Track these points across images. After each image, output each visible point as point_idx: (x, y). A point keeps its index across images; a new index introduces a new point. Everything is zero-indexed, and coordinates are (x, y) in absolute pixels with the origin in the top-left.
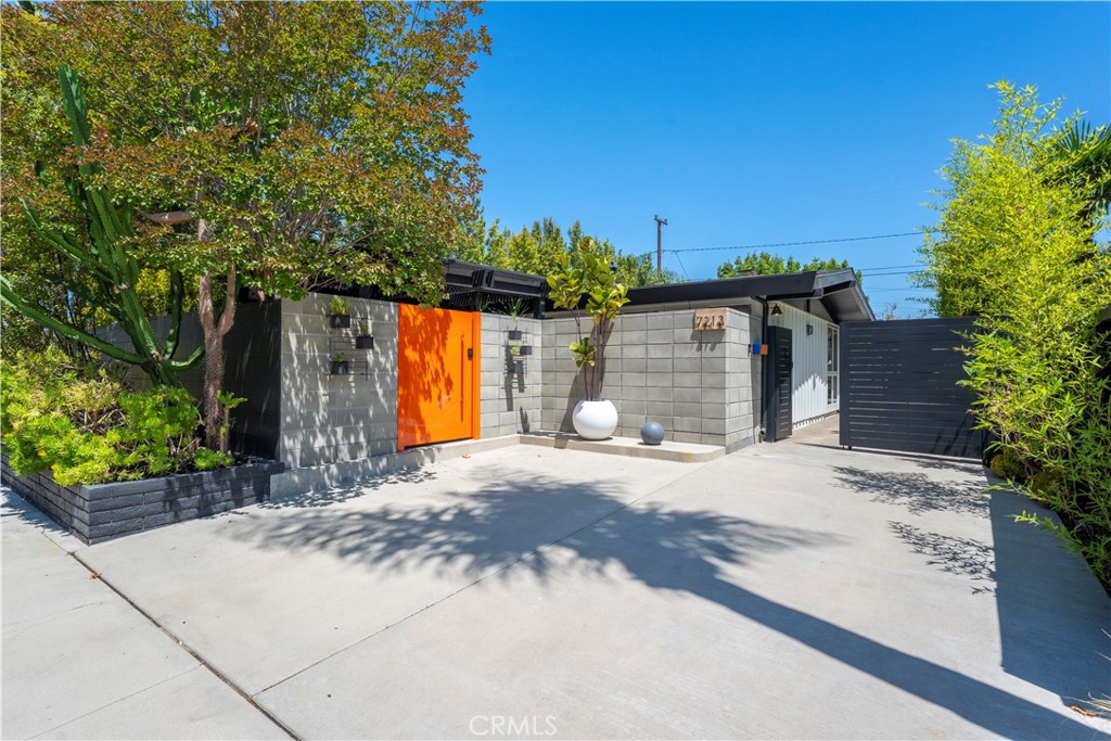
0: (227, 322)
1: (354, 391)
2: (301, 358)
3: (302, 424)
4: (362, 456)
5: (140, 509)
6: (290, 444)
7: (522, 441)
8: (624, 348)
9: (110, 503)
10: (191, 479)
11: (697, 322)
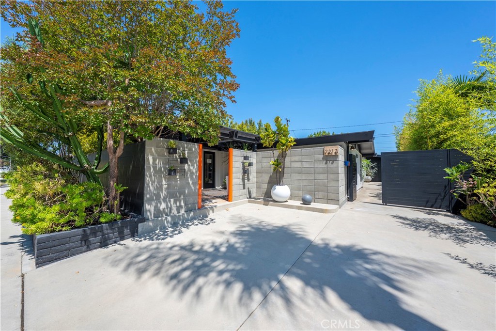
1: (179, 182)
2: (155, 168)
3: (154, 198)
4: (182, 211)
5: (67, 246)
6: (149, 208)
7: (249, 202)
8: (292, 163)
10: (97, 228)
11: (325, 152)
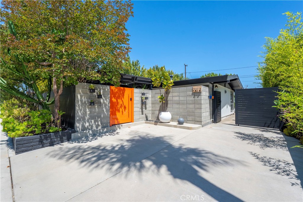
0: (60, 92)
1: (97, 110)
2: (81, 101)
3: (82, 120)
4: (100, 128)
5: (32, 144)
6: (78, 125)
7: (146, 123)
8: (173, 97)
9: (22, 142)
10: (47, 135)
11: (193, 90)
